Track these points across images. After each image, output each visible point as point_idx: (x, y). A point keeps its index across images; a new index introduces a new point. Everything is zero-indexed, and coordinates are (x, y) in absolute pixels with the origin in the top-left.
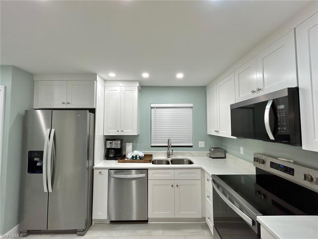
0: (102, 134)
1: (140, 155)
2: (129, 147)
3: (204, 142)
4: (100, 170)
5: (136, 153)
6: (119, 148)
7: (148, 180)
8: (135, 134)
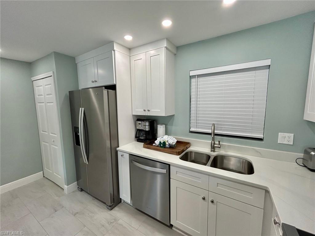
0: (131, 114)
1: (169, 142)
2: (161, 129)
3: (292, 135)
4: (123, 154)
5: (166, 138)
6: (147, 130)
7: (170, 178)
8: (164, 115)
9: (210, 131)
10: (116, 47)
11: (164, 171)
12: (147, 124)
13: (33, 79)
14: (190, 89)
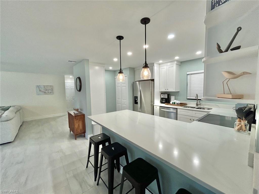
0: (159, 91)
2: (172, 98)
4: (156, 106)
5: (175, 101)
7: (177, 114)
8: (174, 91)
9: (194, 98)
10: (155, 65)
11: (175, 111)
12: (167, 95)
13: (115, 77)
14: (187, 80)
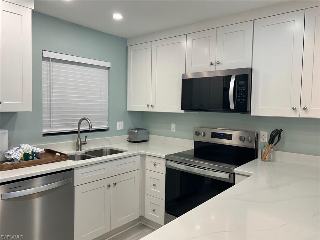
3: (123, 122)
